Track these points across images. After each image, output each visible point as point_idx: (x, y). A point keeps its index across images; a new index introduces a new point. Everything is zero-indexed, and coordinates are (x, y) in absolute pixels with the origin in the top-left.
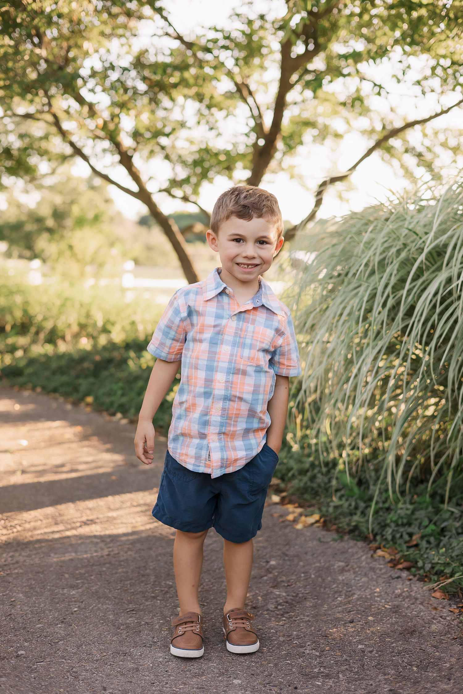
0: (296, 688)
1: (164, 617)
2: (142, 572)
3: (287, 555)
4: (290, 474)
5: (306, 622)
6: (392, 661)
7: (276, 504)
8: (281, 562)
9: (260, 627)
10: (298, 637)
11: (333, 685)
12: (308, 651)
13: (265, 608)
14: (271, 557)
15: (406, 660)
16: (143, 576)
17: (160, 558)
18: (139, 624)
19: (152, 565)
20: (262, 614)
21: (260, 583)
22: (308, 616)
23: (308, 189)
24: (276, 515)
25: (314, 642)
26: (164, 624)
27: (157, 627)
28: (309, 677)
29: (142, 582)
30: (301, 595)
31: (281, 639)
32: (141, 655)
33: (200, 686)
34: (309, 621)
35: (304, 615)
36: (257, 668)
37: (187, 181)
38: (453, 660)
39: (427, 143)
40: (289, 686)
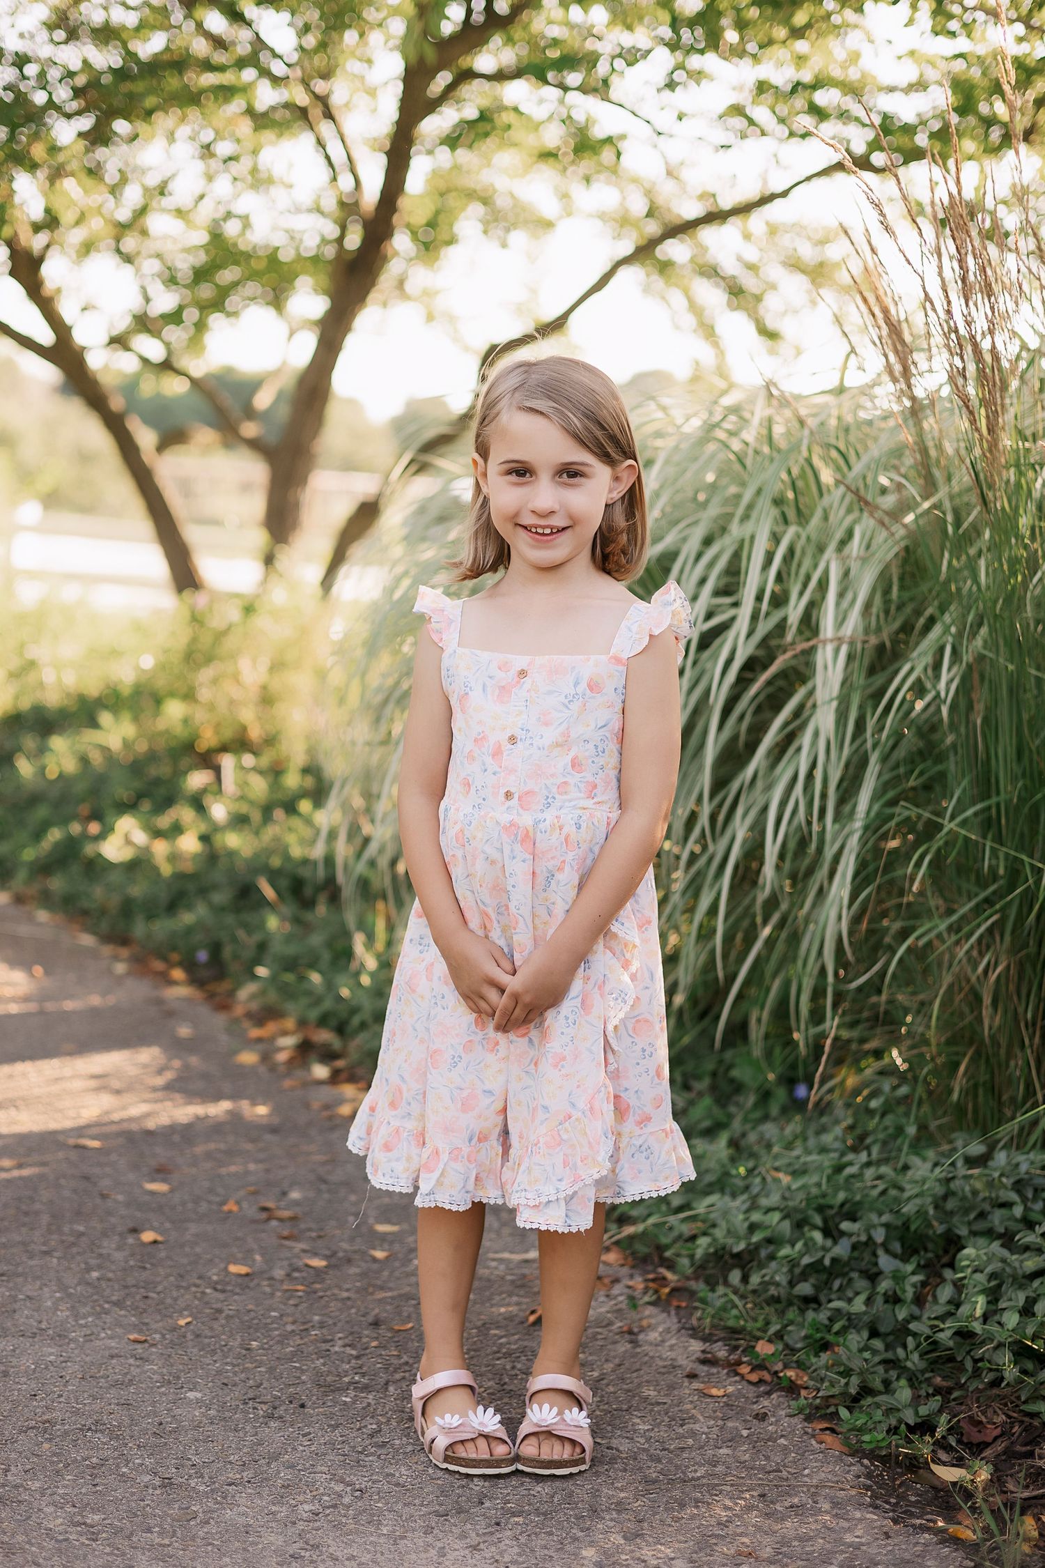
0: (303, 1406)
1: (63, 1288)
2: (24, 1207)
3: (325, 1182)
4: (356, 1021)
5: (343, 1299)
6: (494, 1366)
7: (320, 1083)
8: (311, 1194)
9: (250, 1307)
10: (322, 1325)
11: (373, 1402)
12: (337, 1349)
13: (266, 1276)
14: (294, 1184)
15: (519, 1366)
16: (26, 1214)
17: (63, 1182)
18: (14, 1299)
19: (45, 1195)
20: (258, 1285)
21: (263, 1231)
22: (348, 1290)
23: (466, 349)
24: (316, 1105)
25: (352, 1333)
26: (61, 1299)
27: (49, 1303)
28: (329, 1389)
29: (24, 1225)
30: (341, 1254)
31: (289, 1328)
32: (14, 1351)
33: (122, 1401)
34: (349, 1299)
35: (341, 1289)
36: (235, 1374)
37: (175, 317)
38: (609, 1367)
39: (751, 255)
40: (291, 1402)
